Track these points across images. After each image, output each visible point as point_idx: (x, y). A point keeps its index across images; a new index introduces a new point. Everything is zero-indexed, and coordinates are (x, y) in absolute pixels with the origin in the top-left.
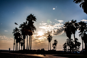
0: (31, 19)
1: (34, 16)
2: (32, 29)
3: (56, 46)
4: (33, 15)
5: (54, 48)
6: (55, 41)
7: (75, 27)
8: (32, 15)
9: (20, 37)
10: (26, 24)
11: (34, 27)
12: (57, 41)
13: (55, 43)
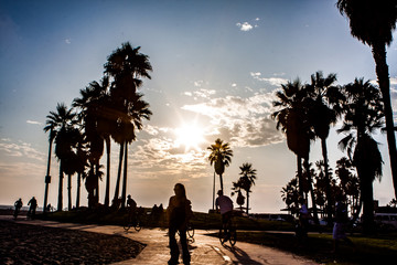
0: (126, 66)
1: (140, 52)
2: (131, 111)
3: (248, 191)
4: (136, 50)
5: (241, 200)
6: (246, 168)
7: (331, 107)
8: (134, 47)
9: (79, 148)
10: (105, 88)
11: (144, 104)
12: (252, 168)
13: (246, 177)
